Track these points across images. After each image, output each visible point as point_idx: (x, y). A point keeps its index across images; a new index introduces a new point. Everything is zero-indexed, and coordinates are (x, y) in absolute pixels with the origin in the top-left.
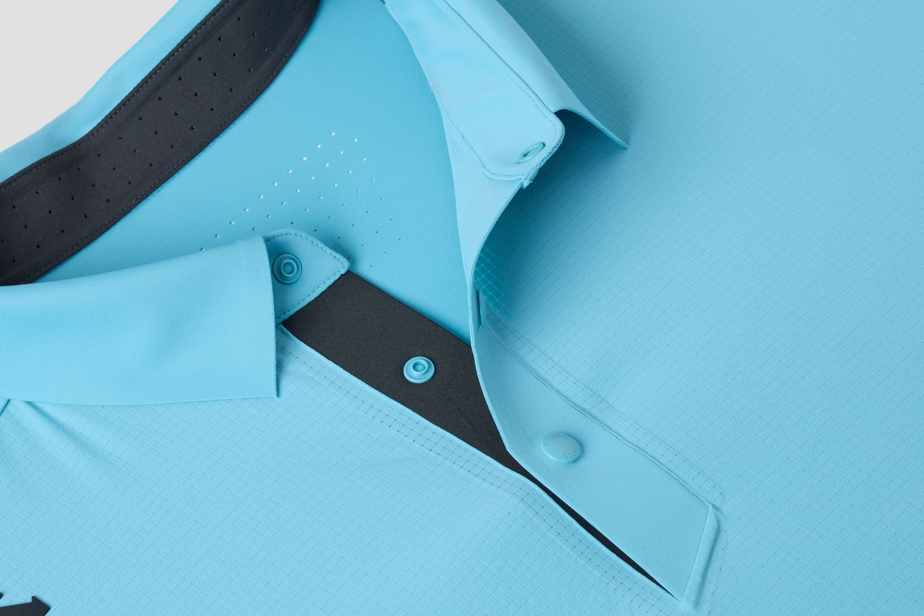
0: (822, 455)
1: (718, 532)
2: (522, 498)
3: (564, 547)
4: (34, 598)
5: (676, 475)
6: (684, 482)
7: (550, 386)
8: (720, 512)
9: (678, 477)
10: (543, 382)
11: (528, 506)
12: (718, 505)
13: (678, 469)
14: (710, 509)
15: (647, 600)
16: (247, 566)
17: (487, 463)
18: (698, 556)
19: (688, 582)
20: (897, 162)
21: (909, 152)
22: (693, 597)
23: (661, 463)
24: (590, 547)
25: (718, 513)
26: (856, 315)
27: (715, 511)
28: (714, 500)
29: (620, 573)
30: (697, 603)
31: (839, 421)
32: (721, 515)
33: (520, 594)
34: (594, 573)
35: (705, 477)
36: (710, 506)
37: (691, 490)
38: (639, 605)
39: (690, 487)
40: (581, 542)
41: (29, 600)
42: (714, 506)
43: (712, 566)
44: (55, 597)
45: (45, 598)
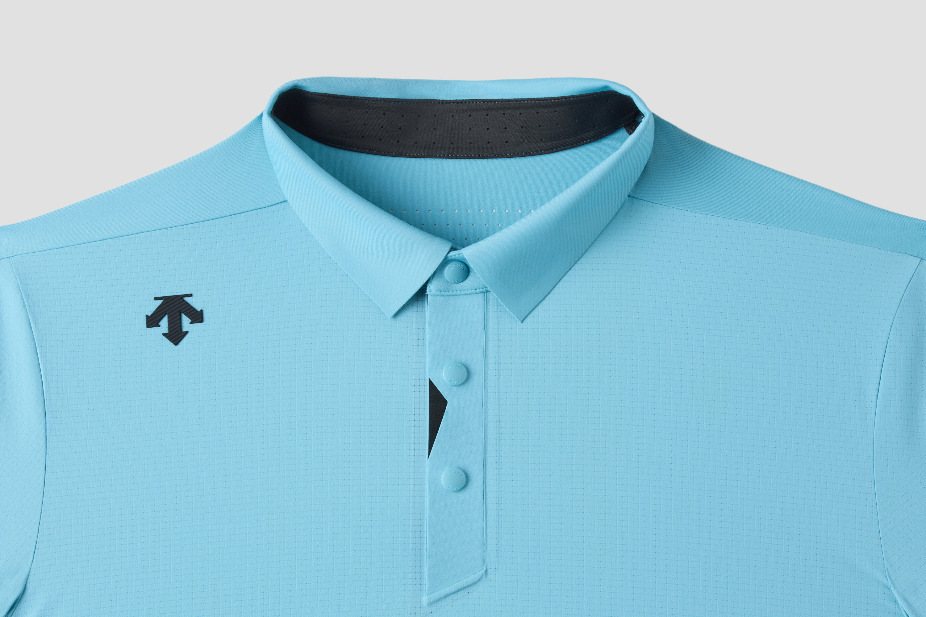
0: (554, 596)
1: (474, 583)
2: (416, 484)
3: (411, 521)
4: (202, 311)
5: (486, 541)
6: (486, 548)
7: (485, 441)
8: (486, 576)
9: (486, 543)
10: (484, 437)
11: (414, 489)
12: (489, 571)
13: (491, 540)
14: (483, 570)
15: (416, 579)
16: (291, 387)
17: (424, 449)
18: (454, 585)
19: (437, 591)
20: (755, 500)
21: (766, 501)
22: (432, 600)
23: (486, 530)
24: (421, 532)
25: (484, 576)
26: (645, 551)
27: (484, 573)
28: (490, 568)
29: (420, 556)
30: (431, 604)
31: (579, 590)
32: (484, 577)
33: (372, 521)
34: (410, 544)
35: (497, 555)
36: (485, 569)
37: (485, 554)
38: (411, 578)
39: (486, 553)
40: (420, 526)
41: (199, 310)
42: (486, 571)
43: (455, 595)
44: (210, 319)
45: (206, 316)
